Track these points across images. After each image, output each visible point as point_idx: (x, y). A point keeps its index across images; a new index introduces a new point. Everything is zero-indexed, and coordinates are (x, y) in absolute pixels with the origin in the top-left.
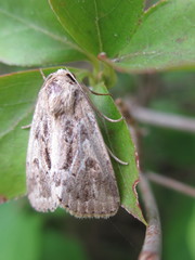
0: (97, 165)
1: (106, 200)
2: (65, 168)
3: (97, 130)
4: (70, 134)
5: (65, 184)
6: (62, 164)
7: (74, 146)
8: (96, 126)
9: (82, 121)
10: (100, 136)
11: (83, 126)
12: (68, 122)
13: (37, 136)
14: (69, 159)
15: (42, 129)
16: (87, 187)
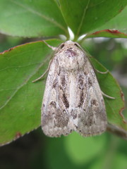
0: (97, 103)
1: (101, 124)
2: (79, 106)
3: (96, 81)
4: (82, 83)
5: (80, 117)
6: (77, 104)
7: (84, 91)
8: (95, 78)
9: (88, 75)
10: (97, 84)
11: (89, 78)
12: (80, 76)
13: (54, 86)
14: (82, 100)
15: (60, 81)
16: (91, 118)
